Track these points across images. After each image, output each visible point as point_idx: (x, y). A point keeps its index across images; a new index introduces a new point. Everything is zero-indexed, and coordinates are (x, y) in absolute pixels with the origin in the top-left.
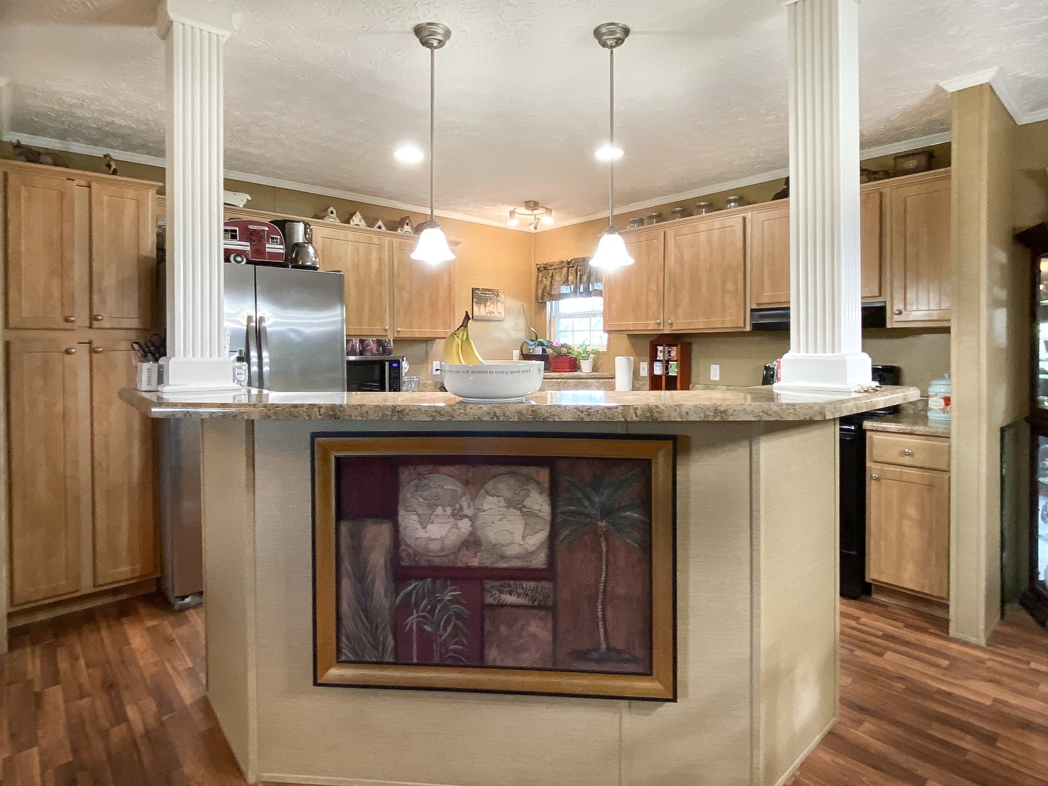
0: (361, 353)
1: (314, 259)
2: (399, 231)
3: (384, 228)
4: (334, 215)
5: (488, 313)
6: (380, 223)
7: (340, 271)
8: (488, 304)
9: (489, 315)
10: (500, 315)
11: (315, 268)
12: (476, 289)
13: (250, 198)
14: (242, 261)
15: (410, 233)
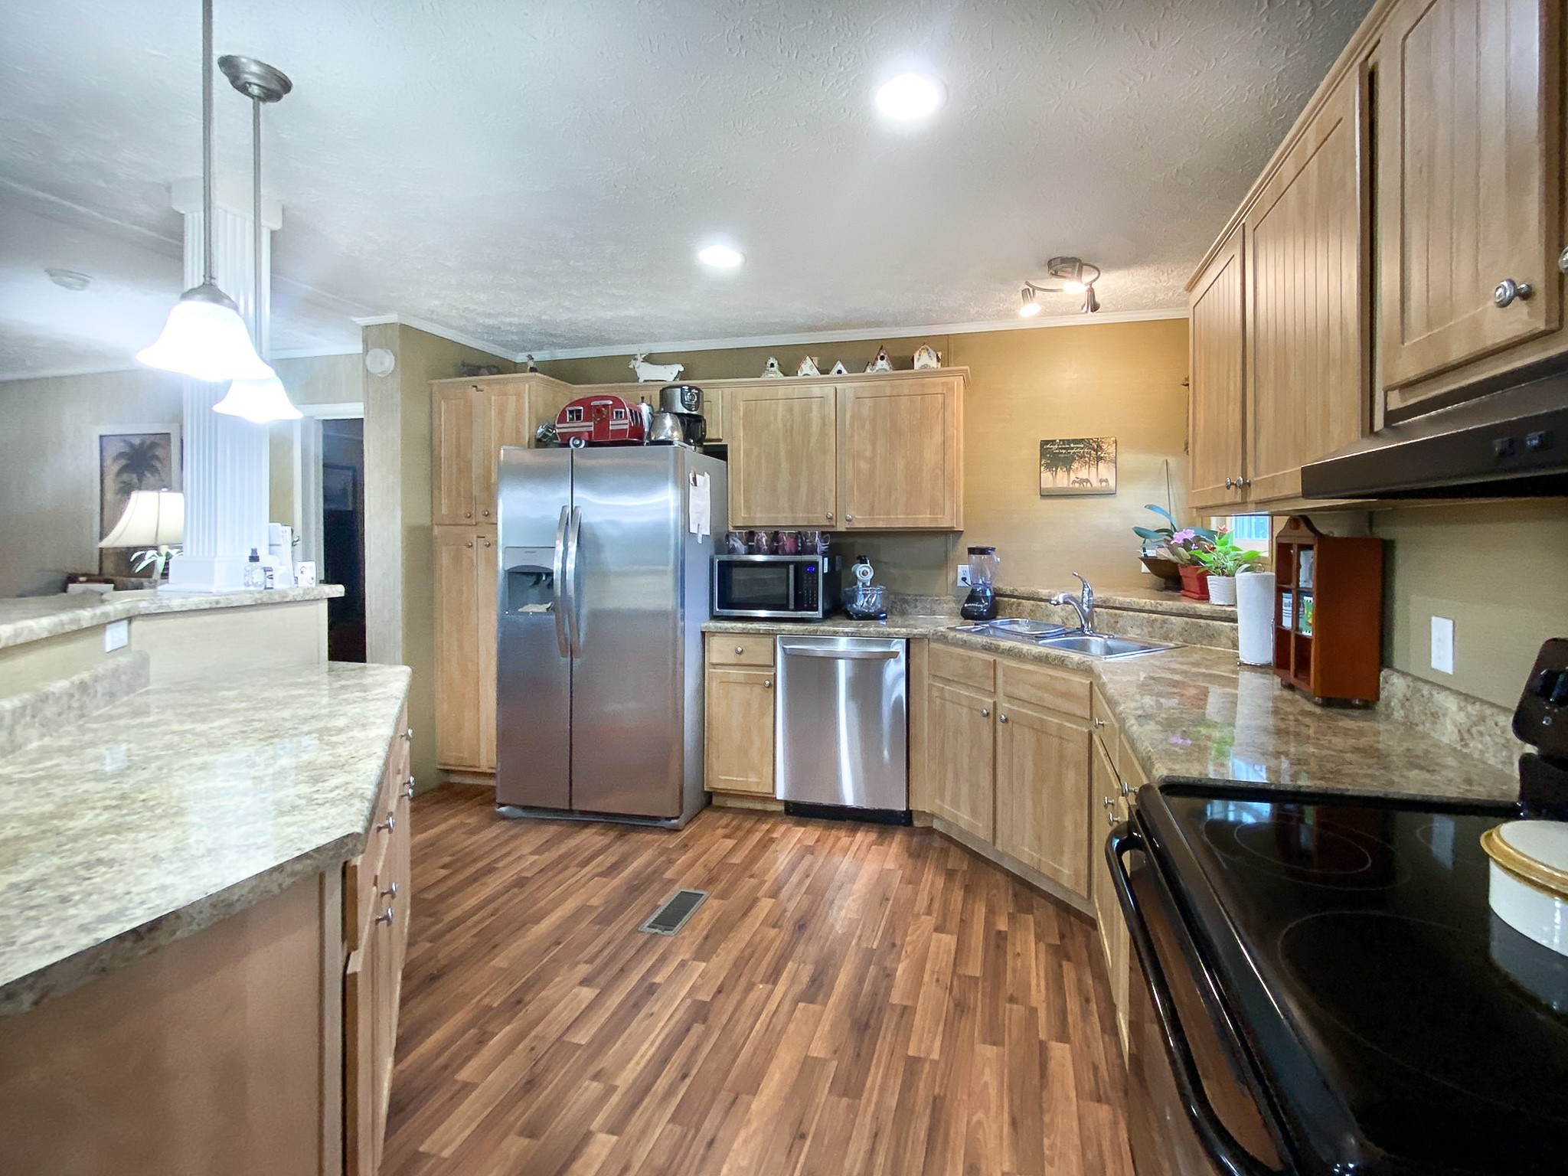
0: (773, 551)
1: (670, 433)
2: (868, 370)
3: (844, 371)
4: (775, 368)
5: (1074, 482)
6: (839, 366)
7: (720, 440)
8: (1075, 465)
9: (1077, 485)
10: (1104, 484)
11: (671, 443)
12: (1047, 442)
13: (682, 369)
14: (580, 444)
15: (886, 370)
